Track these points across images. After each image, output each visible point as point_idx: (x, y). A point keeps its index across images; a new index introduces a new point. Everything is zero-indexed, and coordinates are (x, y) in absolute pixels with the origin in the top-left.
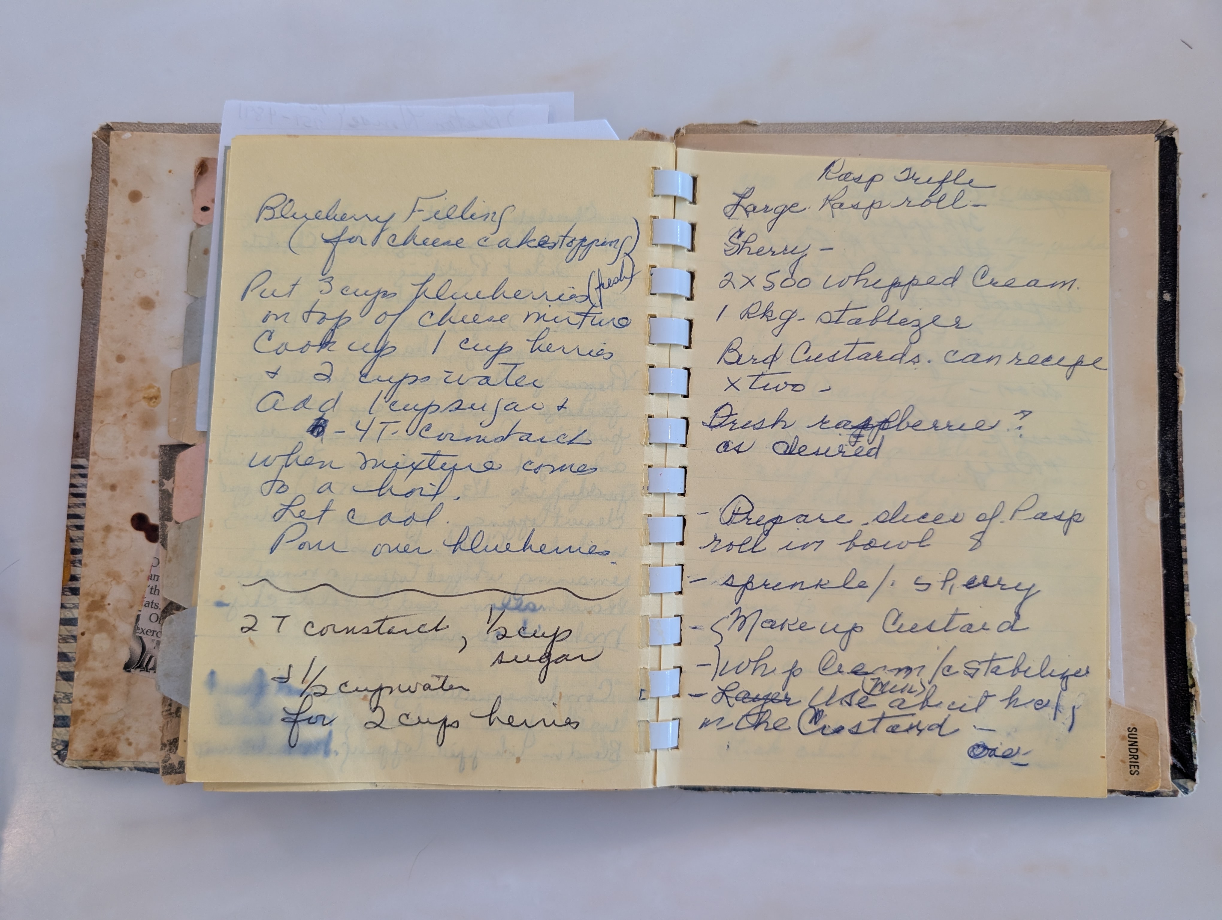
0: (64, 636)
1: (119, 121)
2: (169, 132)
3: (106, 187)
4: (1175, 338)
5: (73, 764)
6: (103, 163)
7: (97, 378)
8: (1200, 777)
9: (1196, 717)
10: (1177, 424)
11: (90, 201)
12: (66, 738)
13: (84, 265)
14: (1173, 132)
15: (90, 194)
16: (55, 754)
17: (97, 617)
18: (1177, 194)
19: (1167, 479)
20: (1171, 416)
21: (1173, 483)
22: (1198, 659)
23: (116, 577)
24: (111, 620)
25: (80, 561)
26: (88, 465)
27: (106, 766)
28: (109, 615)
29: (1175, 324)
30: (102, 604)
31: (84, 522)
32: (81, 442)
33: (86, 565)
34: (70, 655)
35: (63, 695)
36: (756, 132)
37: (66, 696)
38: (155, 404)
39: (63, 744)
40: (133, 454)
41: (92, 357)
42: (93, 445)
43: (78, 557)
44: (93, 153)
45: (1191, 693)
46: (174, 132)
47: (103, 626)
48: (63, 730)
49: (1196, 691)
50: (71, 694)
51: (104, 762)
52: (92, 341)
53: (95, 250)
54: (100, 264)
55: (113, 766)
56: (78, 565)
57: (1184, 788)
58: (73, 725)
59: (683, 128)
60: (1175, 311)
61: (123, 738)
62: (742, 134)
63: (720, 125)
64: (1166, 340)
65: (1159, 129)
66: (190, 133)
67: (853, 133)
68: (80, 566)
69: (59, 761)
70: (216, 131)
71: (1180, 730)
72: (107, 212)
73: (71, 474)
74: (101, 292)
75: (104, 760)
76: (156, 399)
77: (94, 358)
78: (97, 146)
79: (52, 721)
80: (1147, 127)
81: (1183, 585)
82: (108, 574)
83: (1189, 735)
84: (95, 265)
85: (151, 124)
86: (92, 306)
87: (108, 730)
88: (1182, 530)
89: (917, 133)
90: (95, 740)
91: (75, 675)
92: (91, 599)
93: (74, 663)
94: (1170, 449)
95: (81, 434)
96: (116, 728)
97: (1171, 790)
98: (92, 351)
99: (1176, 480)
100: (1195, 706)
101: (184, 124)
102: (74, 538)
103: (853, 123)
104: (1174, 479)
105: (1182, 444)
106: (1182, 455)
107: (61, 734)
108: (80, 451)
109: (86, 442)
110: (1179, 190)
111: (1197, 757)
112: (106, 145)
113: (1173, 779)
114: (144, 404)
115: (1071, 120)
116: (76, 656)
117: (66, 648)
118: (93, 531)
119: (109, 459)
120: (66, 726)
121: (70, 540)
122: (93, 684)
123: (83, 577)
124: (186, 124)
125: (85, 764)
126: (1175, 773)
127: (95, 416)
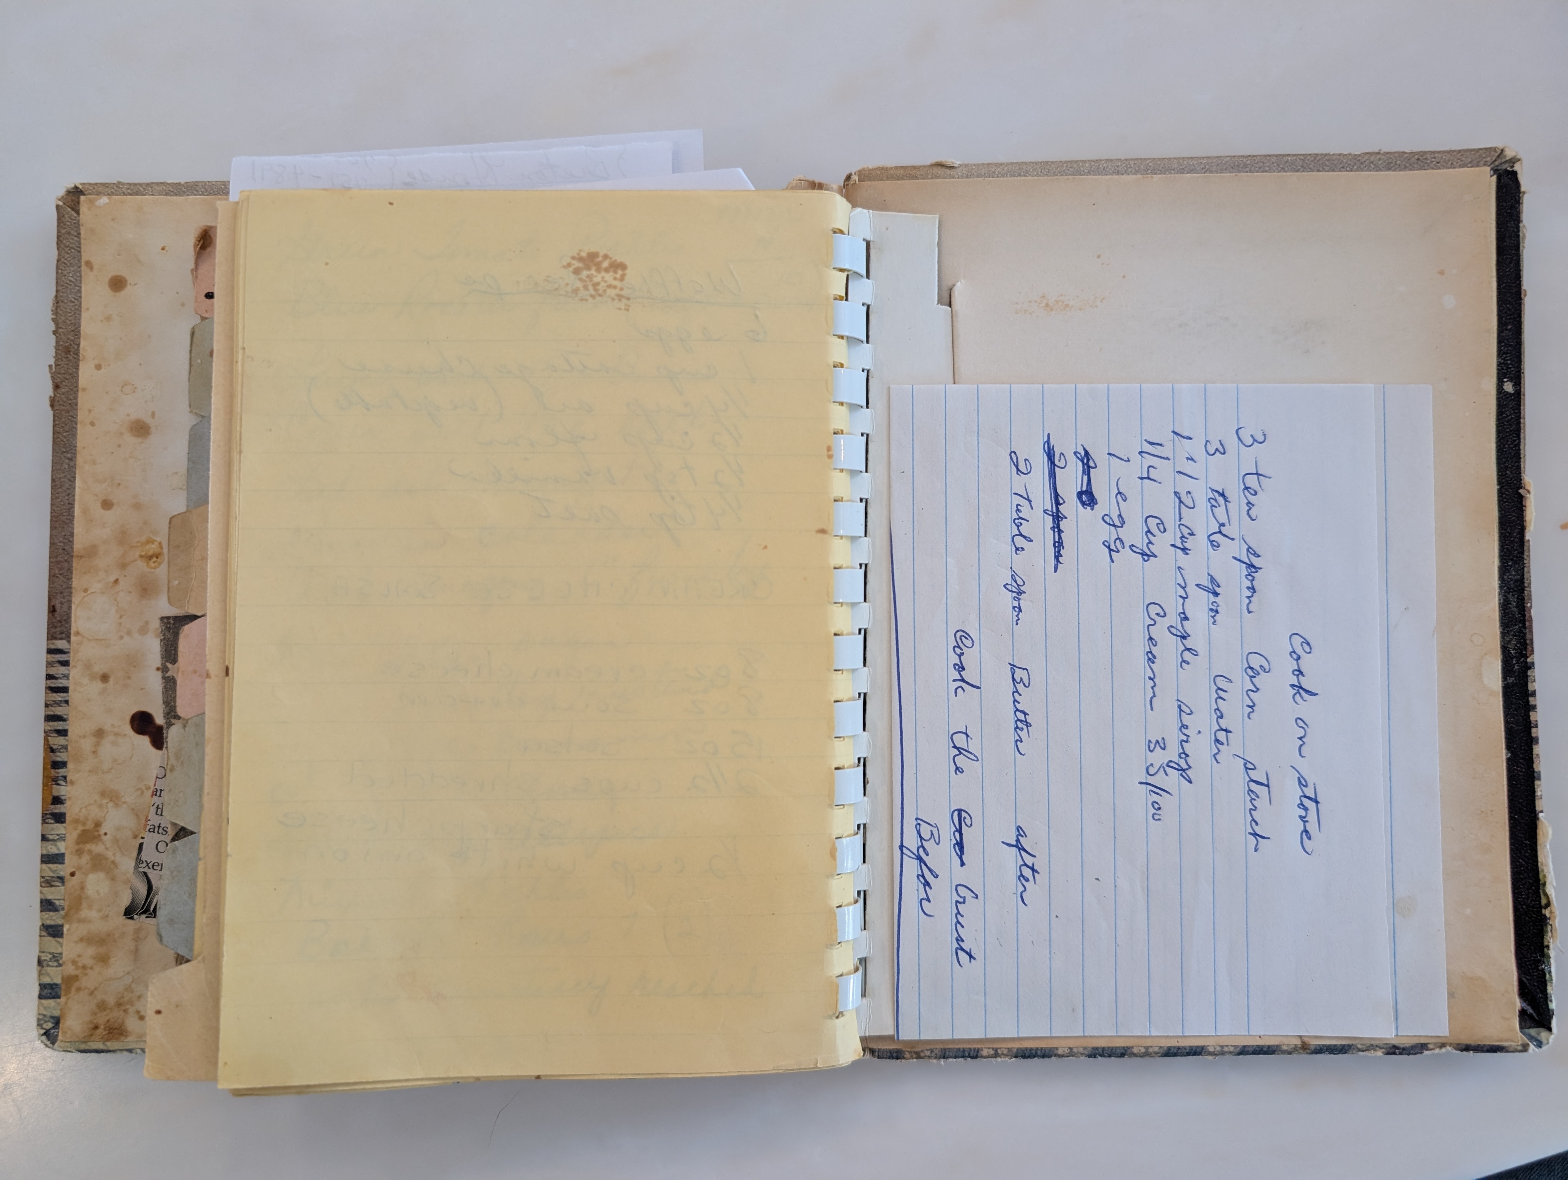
0: (48, 878)
1: (92, 182)
2: (160, 195)
3: (78, 270)
4: (1520, 442)
5: (67, 1047)
6: (72, 239)
7: (76, 532)
8: (1557, 1026)
9: (1551, 946)
10: (1523, 558)
11: (57, 291)
12: (56, 1013)
13: (52, 377)
14: (1514, 163)
15: (57, 283)
16: (42, 1035)
17: (90, 852)
18: (1521, 248)
19: (1511, 631)
20: (1515, 548)
21: (1519, 636)
22: (1554, 869)
23: (112, 796)
24: (110, 854)
25: (65, 777)
26: (70, 649)
27: (111, 1049)
28: (107, 848)
29: (1519, 423)
30: (96, 834)
31: (68, 725)
32: (58, 618)
33: (72, 783)
34: (57, 903)
35: (50, 956)
36: (953, 177)
37: (54, 957)
38: (157, 564)
39: (52, 1021)
40: (129, 633)
41: (69, 504)
42: (75, 622)
43: (62, 772)
44: (58, 226)
45: (1545, 916)
46: (167, 194)
47: (99, 863)
48: (51, 1002)
49: (1551, 912)
50: (61, 954)
51: (108, 1044)
52: (66, 480)
53: (66, 358)
54: (75, 377)
55: (121, 1048)
56: (62, 783)
57: (1537, 1040)
58: (65, 995)
59: (855, 174)
60: (1520, 406)
61: (131, 1010)
62: (934, 180)
63: (904, 168)
64: (1510, 445)
65: (1495, 160)
66: (188, 195)
67: (1084, 175)
68: (64, 784)
69: (48, 1043)
70: (224, 193)
71: (1531, 965)
72: (80, 306)
73: (47, 662)
74: (77, 415)
75: (108, 1040)
76: (157, 558)
77: (72, 504)
78: (63, 216)
79: (36, 990)
80: (1480, 156)
81: (1533, 772)
82: (103, 794)
83: (1543, 970)
84: (67, 379)
85: (135, 184)
86: (64, 434)
87: (111, 1001)
88: (1531, 699)
89: (1171, 173)
90: (95, 1014)
91: (65, 930)
92: (81, 828)
93: (62, 913)
94: (1515, 591)
95: (58, 606)
96: (123, 997)
97: (1520, 1044)
98: (68, 495)
99: (1523, 633)
100: (1550, 933)
101: (179, 184)
102: (54, 747)
103: (1084, 162)
104: (1520, 631)
105: (1530, 584)
106: (1530, 599)
107: (49, 1007)
108: (58, 629)
109: (65, 618)
110: (1523, 243)
111: (1553, 999)
112: (75, 215)
113: (1521, 1028)
114: (141, 565)
115: (1377, 150)
116: (65, 904)
117: (51, 894)
118: (80, 737)
119: (97, 640)
120: (57, 996)
121: (49, 750)
122: (88, 940)
123: (70, 798)
124: (183, 183)
125: (83, 1047)
126: (1525, 1021)
127: (75, 583)
